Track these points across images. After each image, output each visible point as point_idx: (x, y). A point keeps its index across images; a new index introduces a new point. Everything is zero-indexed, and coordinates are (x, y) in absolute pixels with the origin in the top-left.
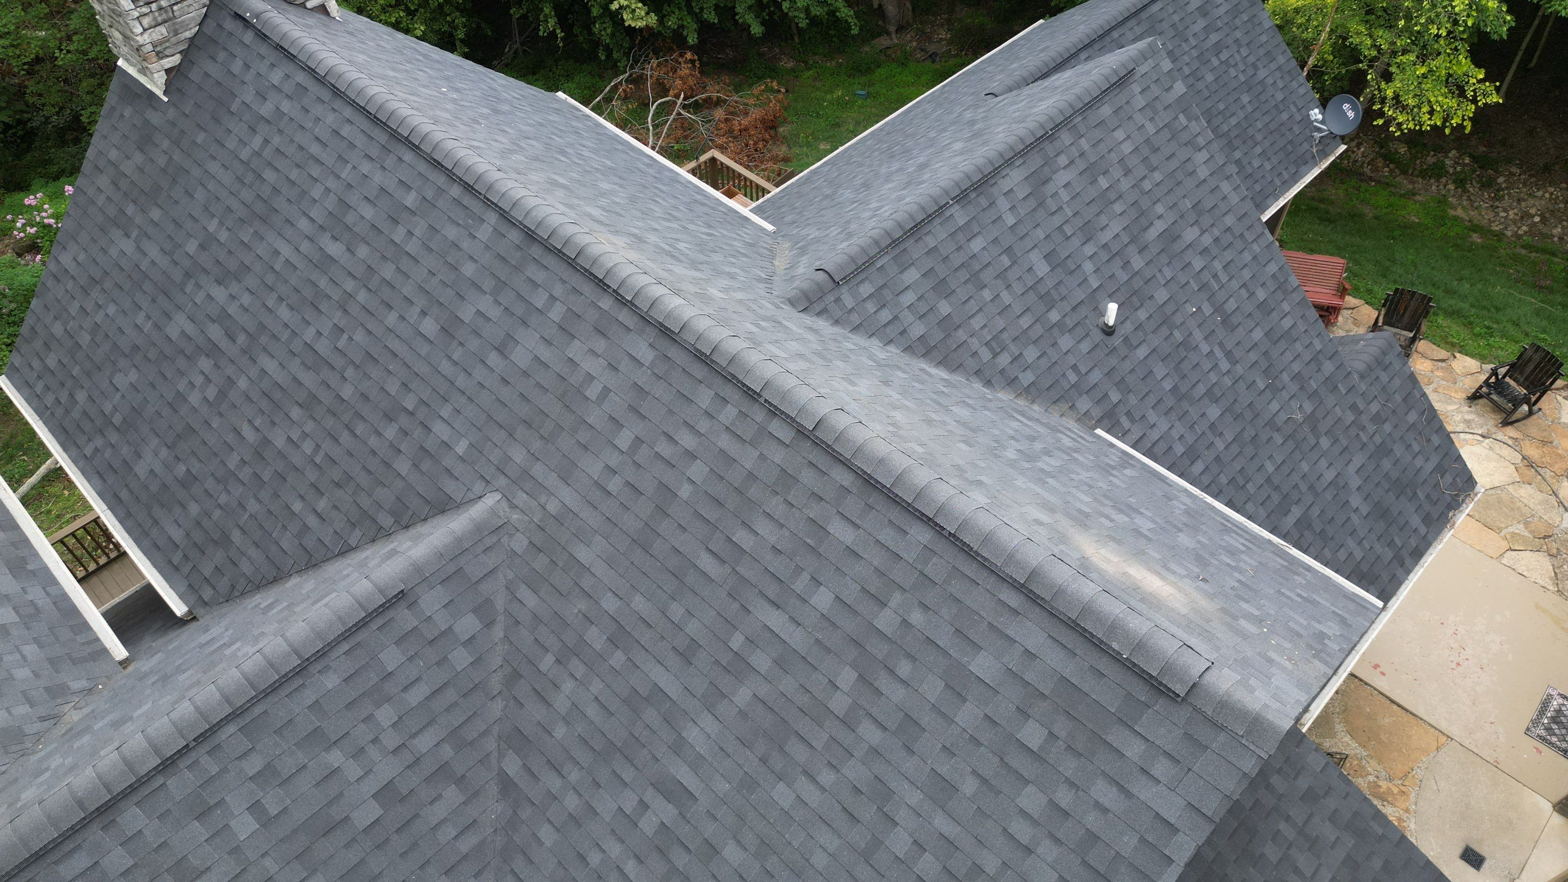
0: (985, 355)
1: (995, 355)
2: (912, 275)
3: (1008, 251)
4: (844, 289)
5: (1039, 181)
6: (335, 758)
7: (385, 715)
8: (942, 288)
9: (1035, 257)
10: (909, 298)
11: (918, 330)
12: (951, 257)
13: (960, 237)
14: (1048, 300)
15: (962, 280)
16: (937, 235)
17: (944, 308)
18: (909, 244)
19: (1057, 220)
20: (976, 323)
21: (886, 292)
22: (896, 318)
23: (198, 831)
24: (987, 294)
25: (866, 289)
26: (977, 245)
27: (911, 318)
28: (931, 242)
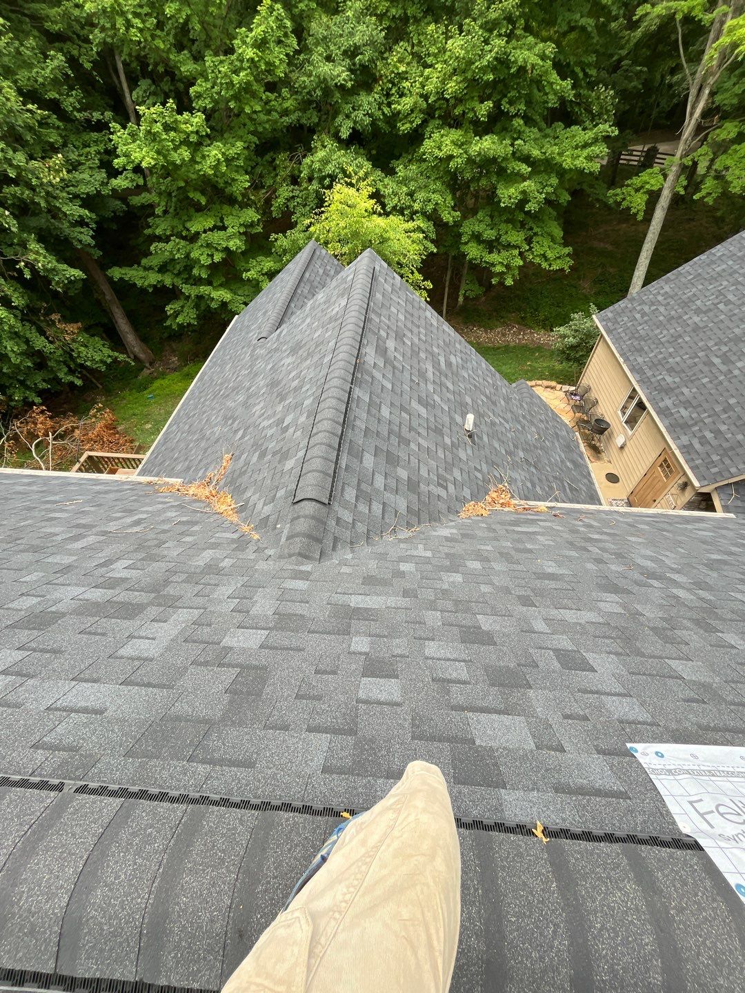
0: (443, 493)
1: (446, 488)
2: (369, 461)
3: (402, 408)
4: (336, 506)
5: (382, 351)
8: (392, 460)
9: (415, 404)
10: (379, 481)
11: (402, 504)
12: (379, 430)
13: (374, 411)
14: (438, 431)
15: (396, 444)
16: (361, 418)
17: (403, 474)
18: (349, 434)
19: (407, 375)
20: (424, 472)
21: (363, 486)
22: (384, 504)
24: (413, 446)
25: (350, 494)
26: (385, 412)
27: (392, 497)
28: (361, 424)
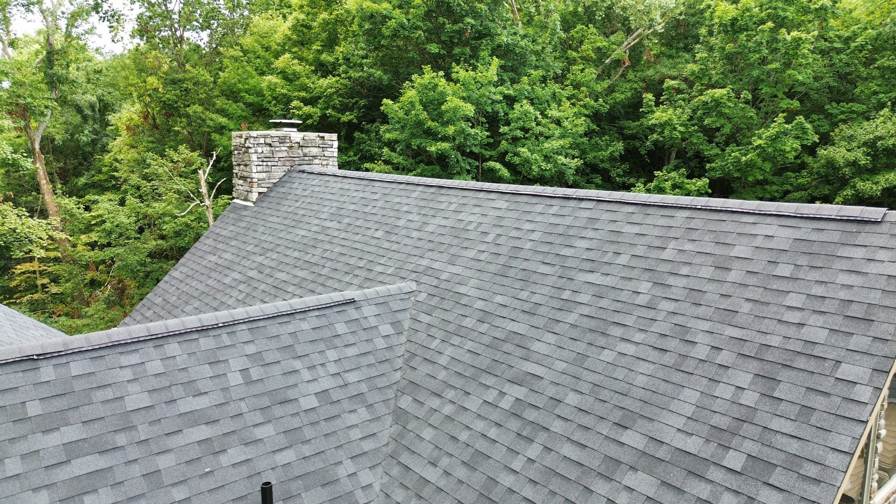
6: (297, 364)
7: (332, 355)
23: (208, 371)
